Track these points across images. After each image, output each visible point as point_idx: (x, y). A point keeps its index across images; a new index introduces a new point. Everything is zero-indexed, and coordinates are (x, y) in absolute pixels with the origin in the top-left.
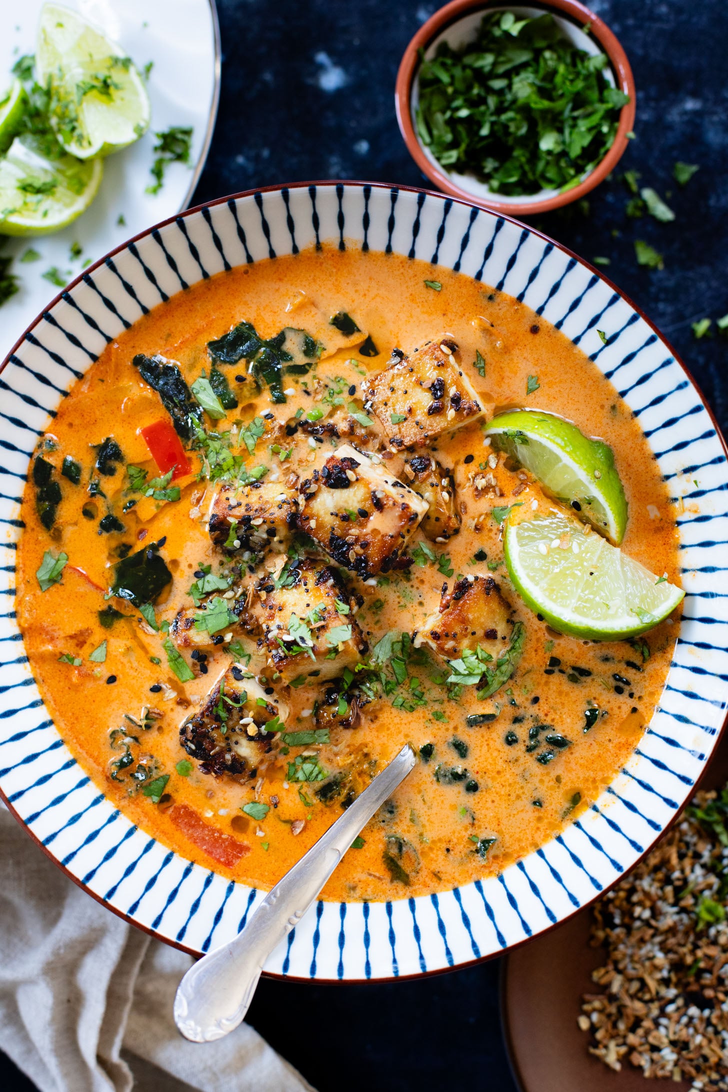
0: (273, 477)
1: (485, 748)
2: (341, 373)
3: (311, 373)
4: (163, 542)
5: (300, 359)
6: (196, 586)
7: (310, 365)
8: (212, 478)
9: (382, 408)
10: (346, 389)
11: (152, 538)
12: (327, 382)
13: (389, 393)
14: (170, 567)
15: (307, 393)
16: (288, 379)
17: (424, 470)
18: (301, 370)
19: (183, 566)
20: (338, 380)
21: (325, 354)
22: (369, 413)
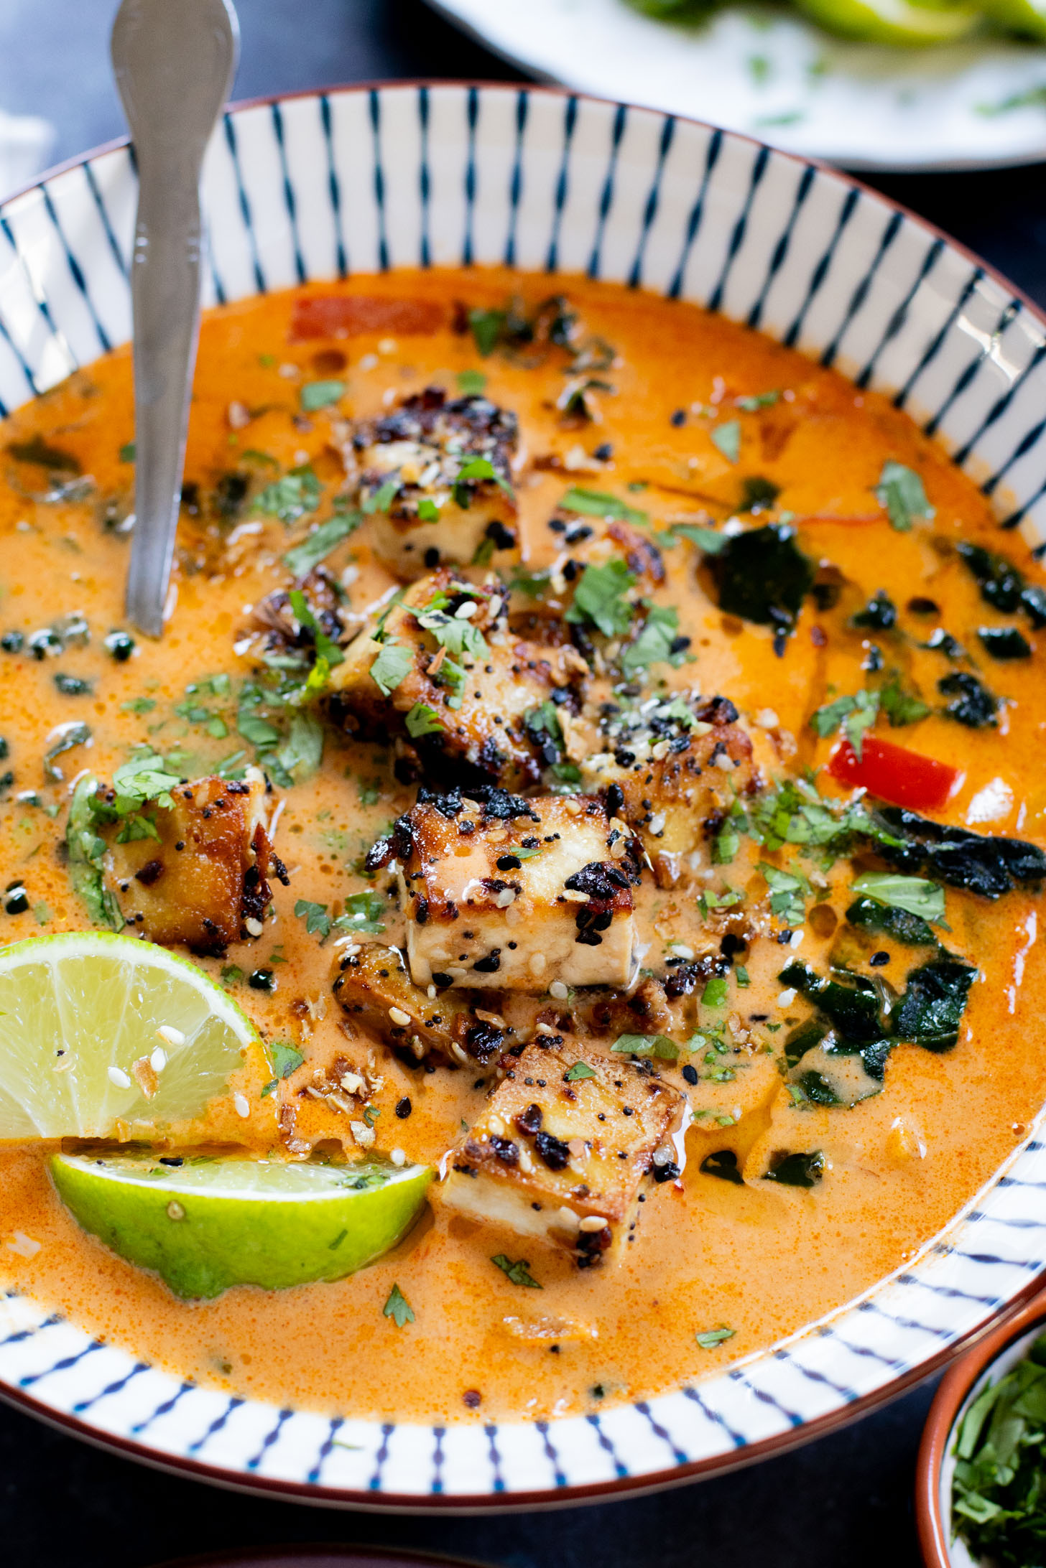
0: (697, 859)
1: (31, 709)
2: (732, 1089)
3: (779, 1051)
4: (779, 646)
5: (814, 1059)
6: (672, 623)
7: (792, 1064)
8: (788, 785)
9: (619, 1075)
10: (702, 1071)
11: (800, 638)
12: (741, 1059)
13: (628, 1104)
14: (735, 620)
15: (760, 1018)
16: (805, 1013)
17: (470, 1034)
18: (799, 1044)
19: (717, 636)
20: (728, 1076)
21: (783, 1098)
22: (634, 1058)
